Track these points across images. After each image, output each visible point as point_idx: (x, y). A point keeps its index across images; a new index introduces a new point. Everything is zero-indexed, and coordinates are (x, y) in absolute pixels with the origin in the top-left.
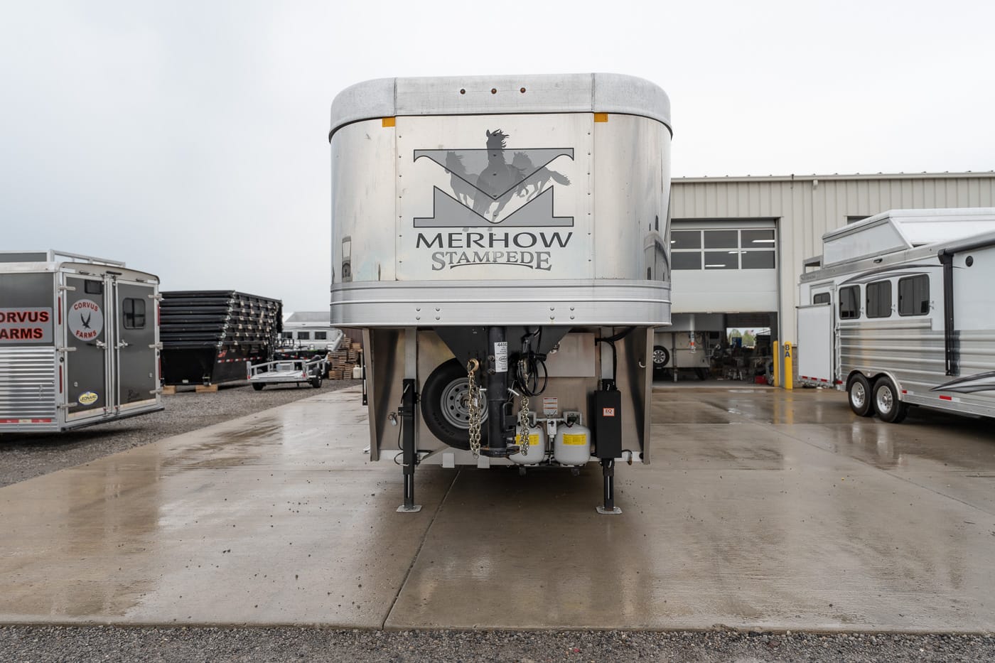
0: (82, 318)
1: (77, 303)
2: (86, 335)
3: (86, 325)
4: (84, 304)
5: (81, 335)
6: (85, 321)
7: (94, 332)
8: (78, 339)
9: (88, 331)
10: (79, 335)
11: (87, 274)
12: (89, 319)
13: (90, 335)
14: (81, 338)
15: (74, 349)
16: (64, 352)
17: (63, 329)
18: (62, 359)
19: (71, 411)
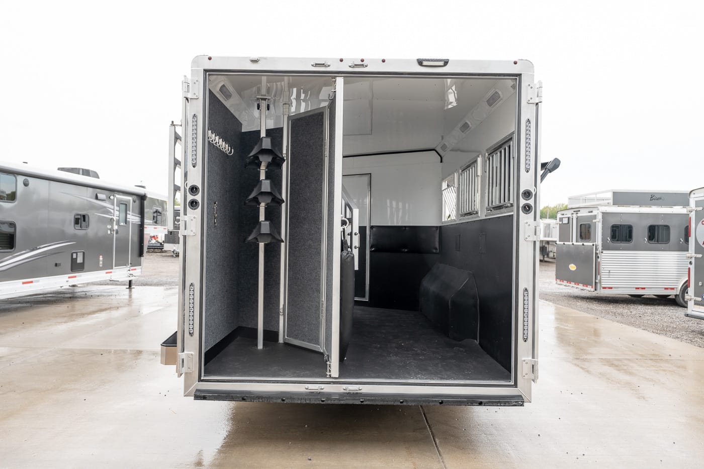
15: (700, 256)
16: (691, 258)
17: (692, 240)
18: (691, 263)
19: (697, 303)
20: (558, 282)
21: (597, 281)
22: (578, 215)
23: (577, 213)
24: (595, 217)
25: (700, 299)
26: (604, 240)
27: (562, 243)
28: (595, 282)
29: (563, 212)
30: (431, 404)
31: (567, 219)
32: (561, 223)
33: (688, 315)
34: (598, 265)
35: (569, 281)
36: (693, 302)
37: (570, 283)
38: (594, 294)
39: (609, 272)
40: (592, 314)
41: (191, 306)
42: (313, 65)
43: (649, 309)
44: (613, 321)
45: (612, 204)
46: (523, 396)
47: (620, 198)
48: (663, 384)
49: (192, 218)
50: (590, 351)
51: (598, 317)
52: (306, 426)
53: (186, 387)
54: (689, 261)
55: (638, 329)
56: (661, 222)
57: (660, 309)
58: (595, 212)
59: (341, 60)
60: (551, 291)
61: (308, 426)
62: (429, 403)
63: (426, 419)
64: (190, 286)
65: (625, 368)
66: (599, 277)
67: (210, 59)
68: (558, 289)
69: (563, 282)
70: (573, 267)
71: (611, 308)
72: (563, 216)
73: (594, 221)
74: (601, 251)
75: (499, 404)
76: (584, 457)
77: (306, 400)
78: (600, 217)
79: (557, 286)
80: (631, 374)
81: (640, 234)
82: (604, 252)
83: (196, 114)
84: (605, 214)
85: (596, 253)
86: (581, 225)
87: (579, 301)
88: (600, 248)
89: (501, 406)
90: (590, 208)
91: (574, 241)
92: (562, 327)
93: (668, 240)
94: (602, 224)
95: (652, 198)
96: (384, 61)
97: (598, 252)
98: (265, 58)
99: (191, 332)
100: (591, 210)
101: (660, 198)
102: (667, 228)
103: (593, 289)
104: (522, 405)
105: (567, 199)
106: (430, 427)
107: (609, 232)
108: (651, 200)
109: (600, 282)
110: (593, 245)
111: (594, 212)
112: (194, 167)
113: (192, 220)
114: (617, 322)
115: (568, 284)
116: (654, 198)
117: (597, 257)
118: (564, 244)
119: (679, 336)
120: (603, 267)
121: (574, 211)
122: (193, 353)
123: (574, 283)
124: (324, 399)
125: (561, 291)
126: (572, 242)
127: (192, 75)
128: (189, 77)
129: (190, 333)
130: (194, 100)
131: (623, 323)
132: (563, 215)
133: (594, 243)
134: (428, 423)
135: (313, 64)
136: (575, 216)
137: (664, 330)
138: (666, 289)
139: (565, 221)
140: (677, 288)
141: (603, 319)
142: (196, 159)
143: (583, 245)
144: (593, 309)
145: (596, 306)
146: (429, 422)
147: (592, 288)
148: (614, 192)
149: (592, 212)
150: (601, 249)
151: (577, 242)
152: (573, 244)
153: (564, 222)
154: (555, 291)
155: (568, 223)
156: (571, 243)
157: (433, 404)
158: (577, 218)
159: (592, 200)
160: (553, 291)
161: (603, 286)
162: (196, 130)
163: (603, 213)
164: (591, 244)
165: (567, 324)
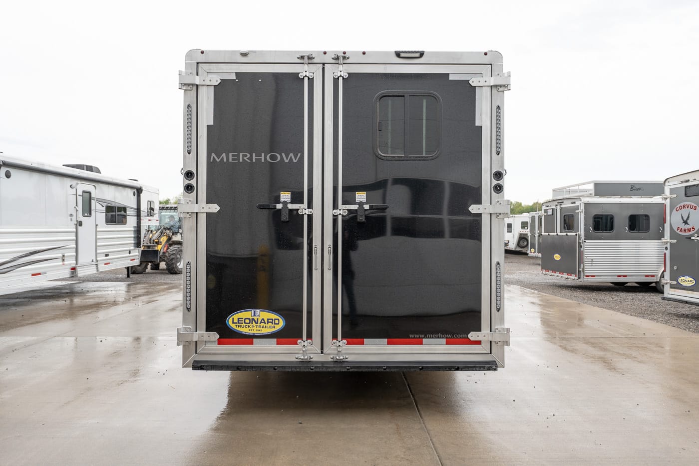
0: (682, 217)
1: (678, 206)
2: (685, 230)
3: (686, 222)
4: (684, 206)
5: (681, 231)
6: (685, 219)
7: (693, 228)
8: (678, 233)
9: (687, 227)
10: (679, 230)
11: (688, 181)
12: (688, 217)
13: (689, 230)
14: (681, 233)
15: (675, 241)
16: (667, 243)
17: (667, 226)
18: (666, 248)
19: (672, 287)
20: (544, 272)
21: (581, 270)
22: (562, 206)
23: (561, 205)
24: (578, 208)
25: (675, 283)
26: (586, 230)
27: (547, 234)
28: (579, 271)
29: (547, 204)
30: (412, 370)
31: (551, 210)
32: (546, 214)
33: (664, 298)
34: (581, 254)
35: (554, 271)
36: (668, 286)
37: (555, 273)
38: (579, 282)
39: (592, 261)
40: (575, 300)
41: (188, 283)
42: (298, 58)
43: (630, 296)
44: (594, 306)
45: (593, 195)
46: (497, 362)
47: (601, 189)
48: (635, 357)
49: (188, 201)
50: (569, 332)
51: (580, 303)
52: (297, 397)
53: (185, 358)
54: (665, 246)
55: (618, 313)
56: (641, 212)
57: (641, 296)
58: (578, 203)
59: (325, 53)
60: (537, 281)
61: (299, 397)
62: (410, 369)
63: (410, 389)
64: (187, 264)
65: (601, 345)
66: (582, 266)
67: (202, 52)
68: (545, 279)
69: (548, 271)
70: (557, 257)
71: (594, 295)
72: (547, 208)
73: (577, 211)
74: (583, 240)
75: (474, 369)
76: (554, 417)
77: (296, 368)
78: (582, 207)
79: (544, 277)
80: (605, 350)
81: (621, 223)
82: (587, 241)
83: (191, 104)
84: (587, 205)
85: (579, 243)
86: (564, 216)
87: (564, 289)
88: (583, 237)
89: (476, 370)
90: (573, 200)
91: (559, 232)
92: (545, 311)
93: (647, 229)
94: (585, 214)
95: (632, 188)
96: (364, 53)
97: (581, 241)
98: (254, 52)
99: (189, 307)
100: (573, 201)
101: (640, 189)
102: (647, 216)
103: (577, 278)
104: (496, 369)
105: (551, 192)
106: (412, 395)
107: (591, 222)
108: (631, 191)
109: (583, 271)
110: (576, 235)
111: (576, 202)
112: (189, 153)
113: (188, 203)
114: (598, 307)
115: (553, 274)
116: (634, 188)
117: (580, 246)
118: (549, 235)
119: (655, 318)
120: (586, 256)
121: (558, 203)
122: (190, 327)
123: (558, 273)
124: (313, 368)
125: (547, 281)
126: (556, 232)
127: (186, 68)
128: (183, 69)
129: (187, 308)
130: (188, 91)
131: (603, 308)
132: (548, 206)
133: (577, 233)
134: (411, 392)
135: (298, 56)
136: (559, 207)
137: (642, 314)
138: (646, 276)
139: (550, 212)
140: (657, 275)
141: (585, 304)
142: (191, 146)
143: (567, 235)
144: (576, 297)
145: (579, 294)
146: (413, 392)
147: (576, 276)
148: (595, 183)
149: (574, 203)
150: (583, 239)
151: (561, 232)
152: (557, 235)
153: (548, 214)
154: (541, 281)
155: (553, 214)
156: (555, 234)
157: (414, 369)
158: (561, 209)
159: (575, 191)
160: (539, 281)
161: (586, 274)
162: (191, 119)
163: (585, 203)
164: (574, 234)
165: (549, 309)
